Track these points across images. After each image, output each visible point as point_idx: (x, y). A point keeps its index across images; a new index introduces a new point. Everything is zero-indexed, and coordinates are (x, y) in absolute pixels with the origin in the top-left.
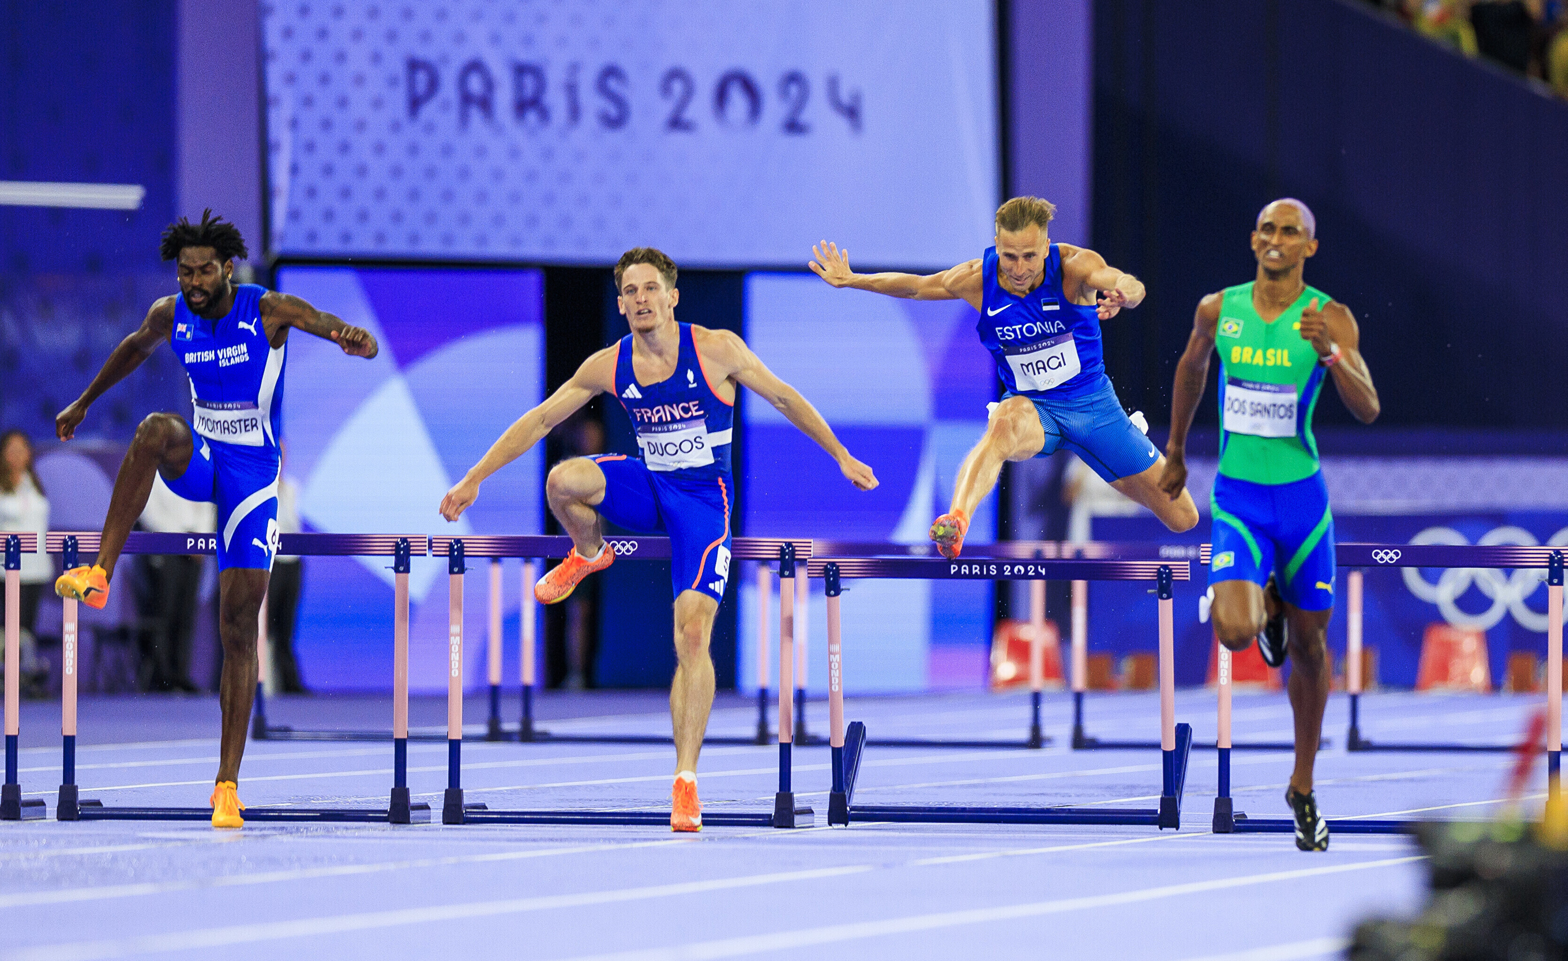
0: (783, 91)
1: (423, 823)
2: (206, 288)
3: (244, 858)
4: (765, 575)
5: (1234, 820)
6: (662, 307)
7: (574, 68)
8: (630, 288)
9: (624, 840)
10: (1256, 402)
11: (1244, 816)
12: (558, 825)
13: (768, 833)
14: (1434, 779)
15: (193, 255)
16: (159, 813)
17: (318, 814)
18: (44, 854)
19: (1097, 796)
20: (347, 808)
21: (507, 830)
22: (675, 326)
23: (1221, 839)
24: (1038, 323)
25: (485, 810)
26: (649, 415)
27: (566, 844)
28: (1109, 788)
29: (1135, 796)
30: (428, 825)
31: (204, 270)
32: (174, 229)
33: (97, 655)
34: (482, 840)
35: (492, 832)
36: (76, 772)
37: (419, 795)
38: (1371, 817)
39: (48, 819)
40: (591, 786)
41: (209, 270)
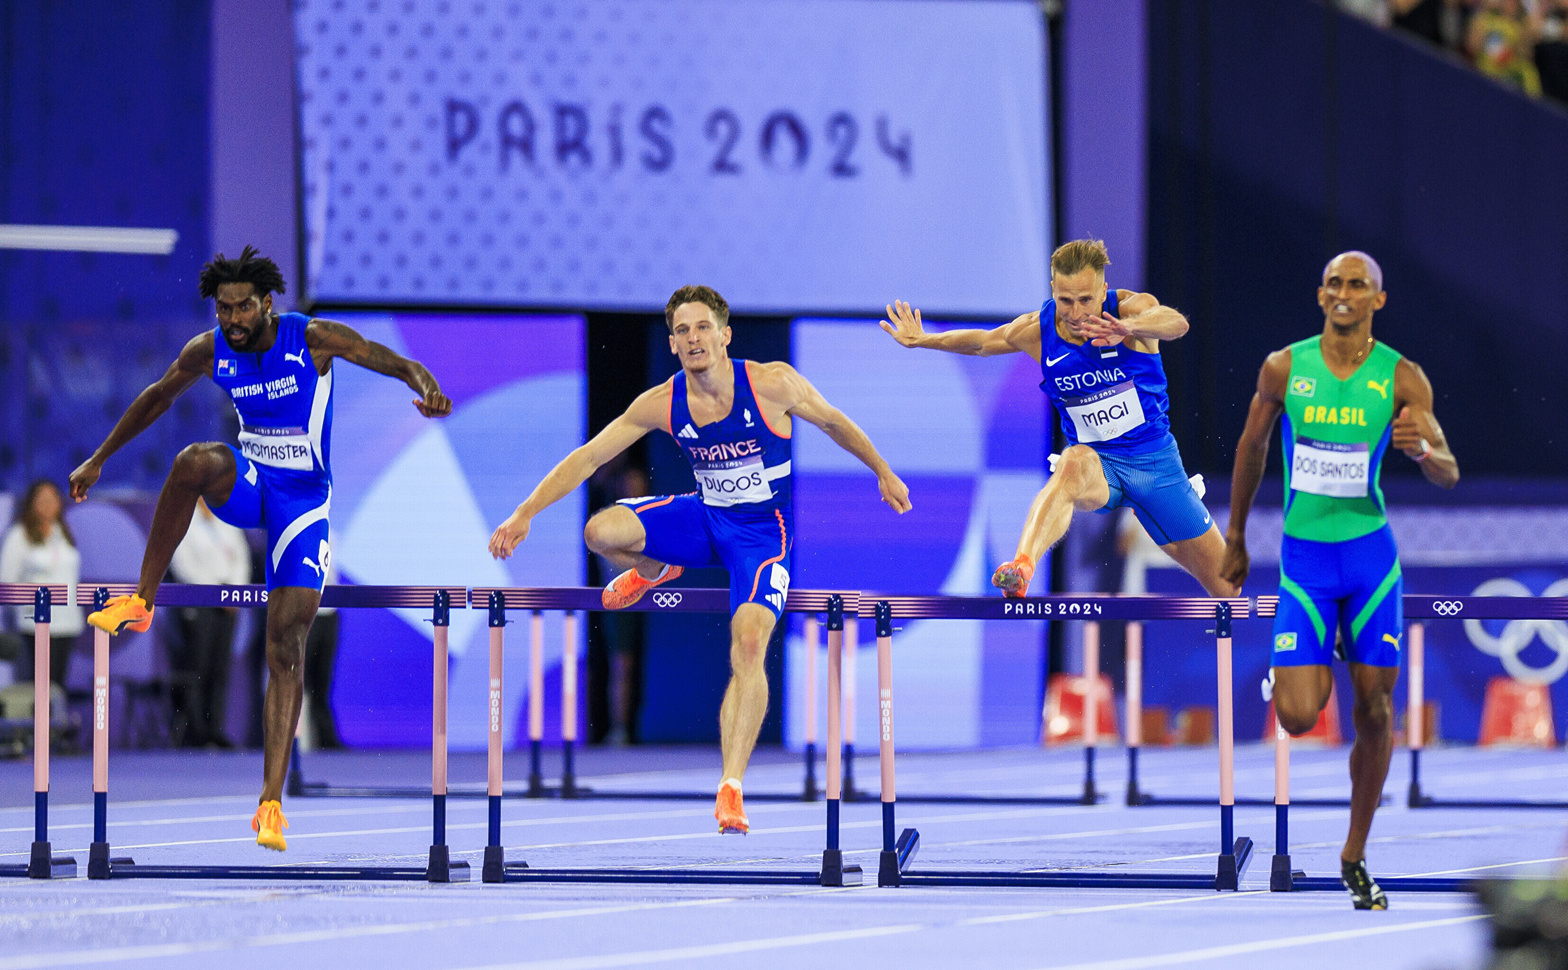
0: (831, 133)
1: (462, 881)
2: (245, 325)
3: (279, 918)
4: (812, 627)
5: (1292, 879)
6: (715, 346)
7: (617, 109)
8: (681, 328)
9: (668, 899)
10: (1327, 462)
11: (1303, 874)
12: (600, 883)
13: (816, 892)
14: (1496, 837)
15: (231, 291)
16: (192, 871)
17: (359, 873)
18: (74, 914)
19: (1152, 853)
20: (385, 866)
21: (548, 889)
22: (728, 364)
23: (1278, 897)
24: (1097, 372)
25: (526, 869)
26: (706, 453)
27: (609, 903)
28: (1164, 845)
29: (1191, 854)
30: (467, 883)
31: (244, 304)
32: (210, 266)
33: (129, 711)
34: (523, 899)
35: (535, 891)
36: (107, 828)
37: (459, 852)
38: (1435, 875)
39: (79, 877)
40: (634, 843)
41: (248, 306)
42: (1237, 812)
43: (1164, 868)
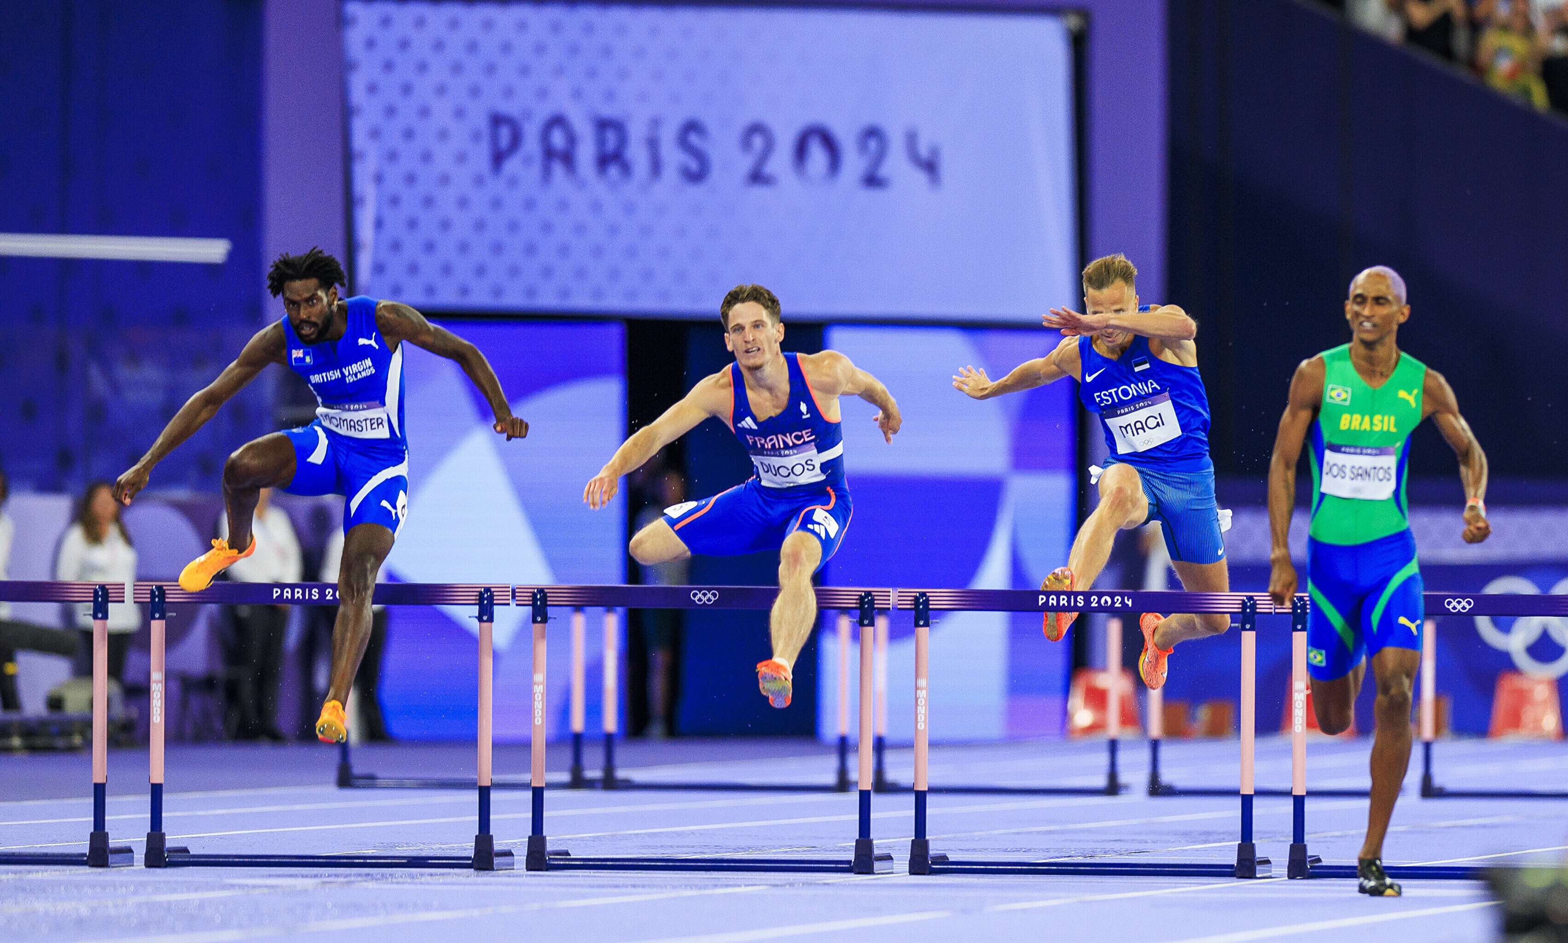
0: (863, 146)
1: (506, 869)
2: (313, 319)
3: (329, 905)
4: (845, 624)
5: (1309, 867)
6: (768, 343)
7: (656, 123)
8: (736, 326)
9: (706, 887)
10: (1357, 466)
11: (1319, 860)
12: (640, 871)
13: (848, 879)
14: (1505, 825)
15: (299, 287)
16: (245, 860)
17: (406, 861)
18: (132, 901)
19: (1173, 842)
21: (589, 877)
22: (782, 358)
23: (1294, 885)
24: (1132, 385)
25: (568, 857)
26: (763, 442)
27: (646, 890)
28: (1185, 834)
30: (512, 871)
31: (312, 299)
32: (276, 265)
33: (184, 705)
34: (566, 886)
35: (577, 879)
36: (163, 818)
37: (503, 841)
38: (1445, 863)
39: (136, 866)
40: (672, 832)
41: (315, 301)
42: (1257, 802)
43: (1185, 856)
